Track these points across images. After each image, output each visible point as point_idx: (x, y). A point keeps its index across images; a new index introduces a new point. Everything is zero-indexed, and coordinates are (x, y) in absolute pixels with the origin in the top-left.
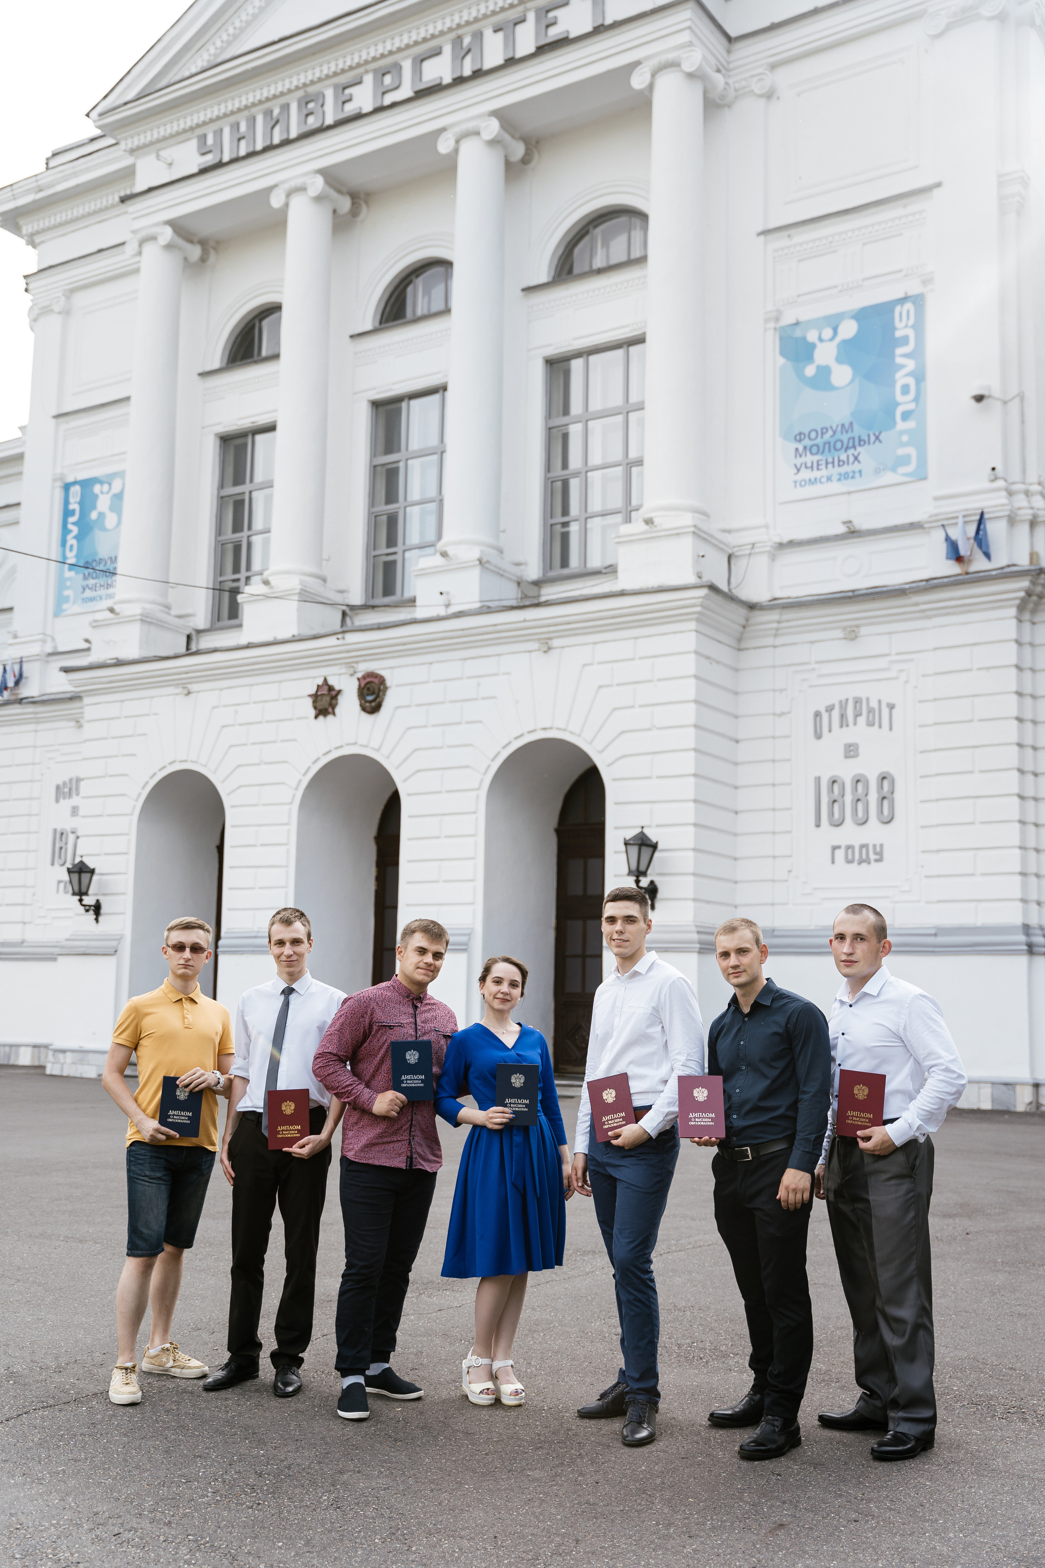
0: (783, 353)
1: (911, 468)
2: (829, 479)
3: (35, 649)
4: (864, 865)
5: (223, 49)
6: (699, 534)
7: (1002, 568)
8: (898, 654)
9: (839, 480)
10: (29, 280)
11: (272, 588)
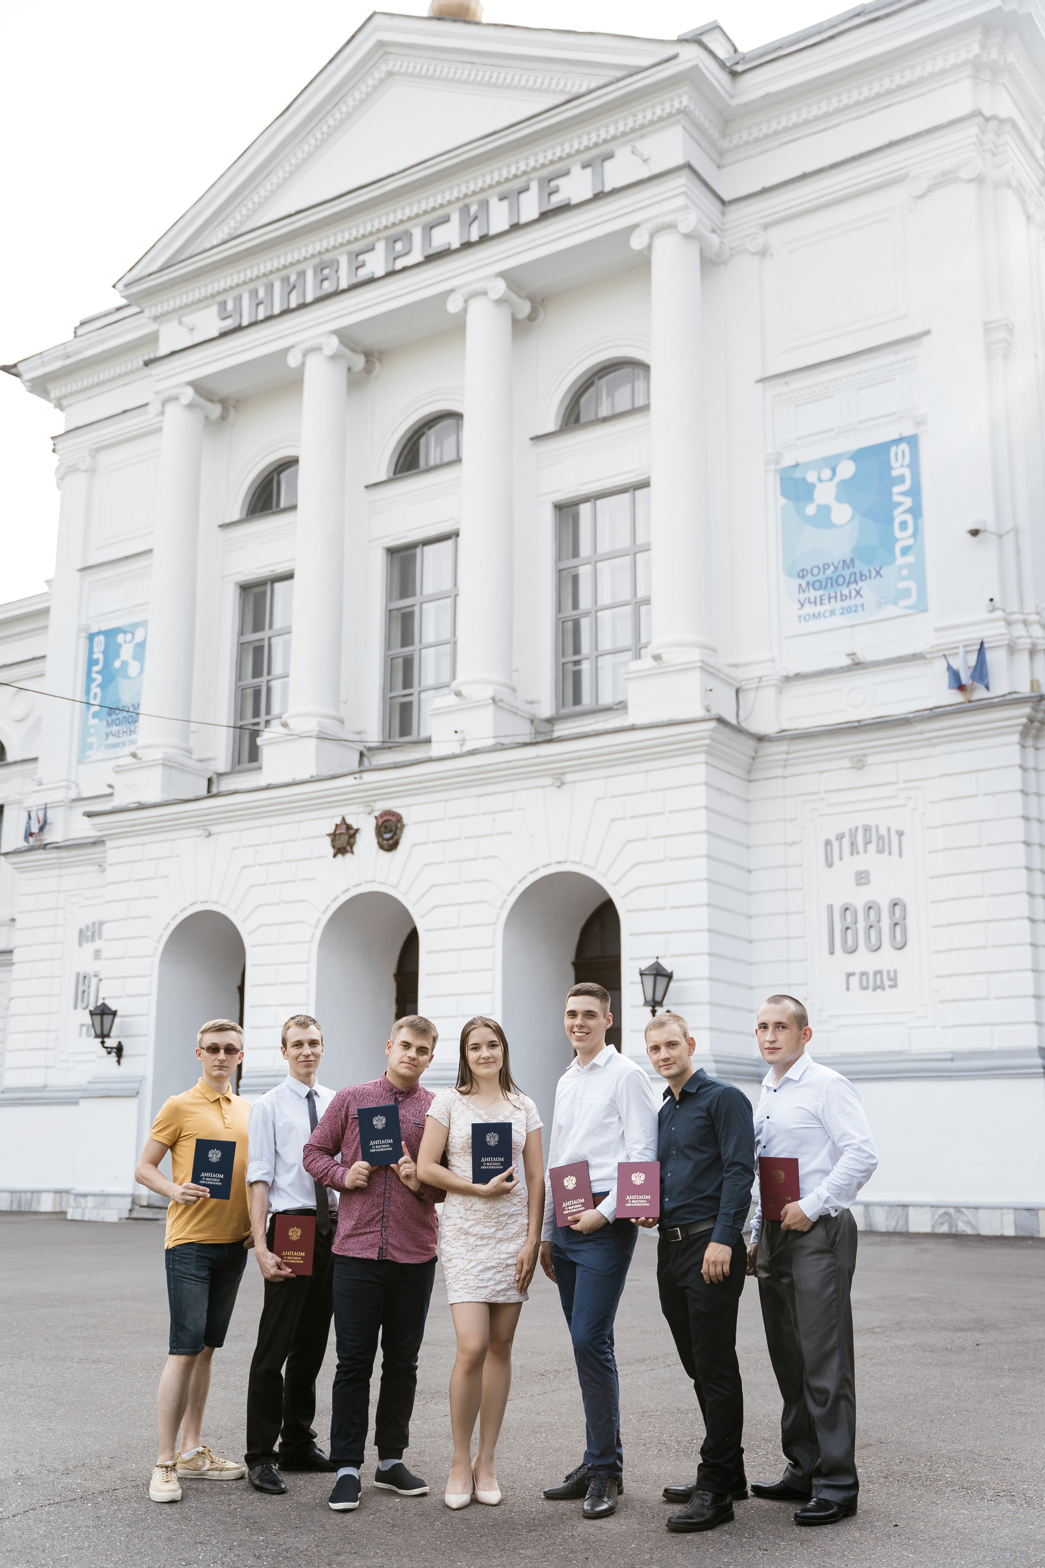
0: (784, 494)
1: (912, 601)
2: (832, 613)
3: (59, 795)
4: (879, 991)
5: (242, 223)
6: (706, 669)
7: (1004, 696)
8: (905, 782)
9: (842, 614)
10: (56, 441)
11: (290, 730)
